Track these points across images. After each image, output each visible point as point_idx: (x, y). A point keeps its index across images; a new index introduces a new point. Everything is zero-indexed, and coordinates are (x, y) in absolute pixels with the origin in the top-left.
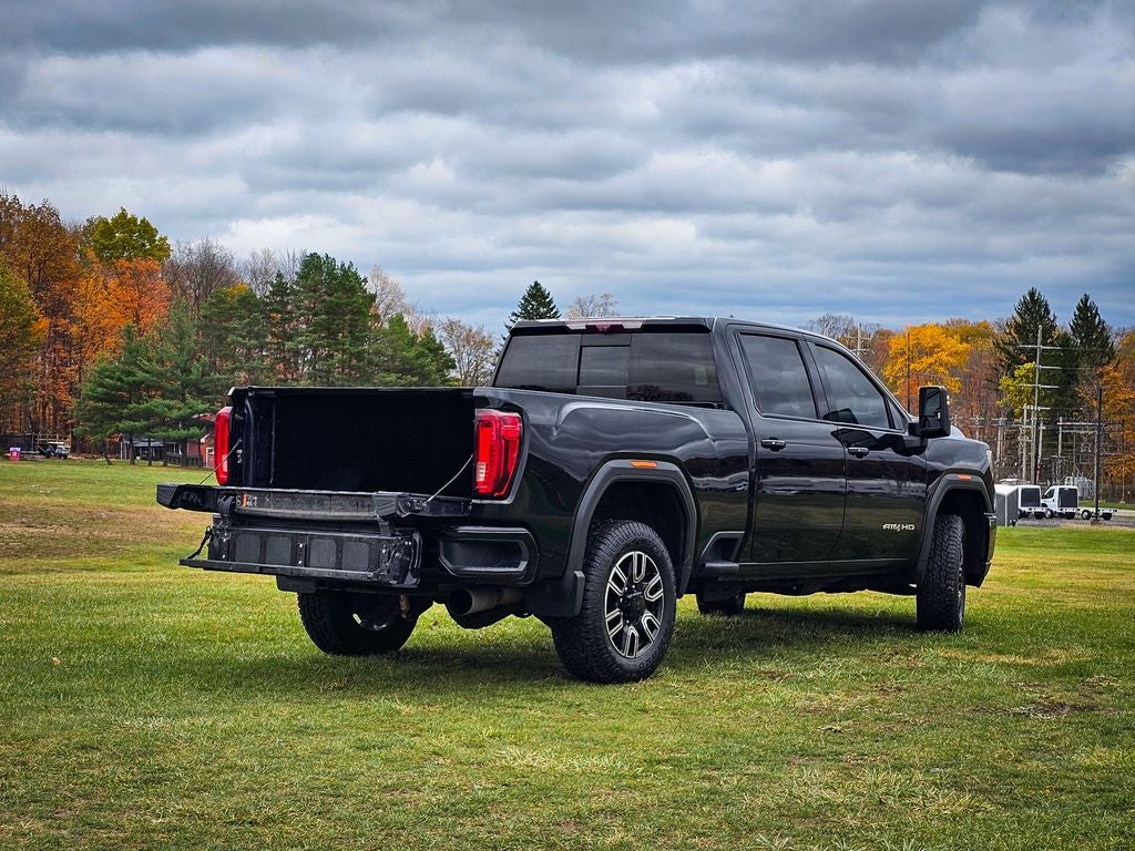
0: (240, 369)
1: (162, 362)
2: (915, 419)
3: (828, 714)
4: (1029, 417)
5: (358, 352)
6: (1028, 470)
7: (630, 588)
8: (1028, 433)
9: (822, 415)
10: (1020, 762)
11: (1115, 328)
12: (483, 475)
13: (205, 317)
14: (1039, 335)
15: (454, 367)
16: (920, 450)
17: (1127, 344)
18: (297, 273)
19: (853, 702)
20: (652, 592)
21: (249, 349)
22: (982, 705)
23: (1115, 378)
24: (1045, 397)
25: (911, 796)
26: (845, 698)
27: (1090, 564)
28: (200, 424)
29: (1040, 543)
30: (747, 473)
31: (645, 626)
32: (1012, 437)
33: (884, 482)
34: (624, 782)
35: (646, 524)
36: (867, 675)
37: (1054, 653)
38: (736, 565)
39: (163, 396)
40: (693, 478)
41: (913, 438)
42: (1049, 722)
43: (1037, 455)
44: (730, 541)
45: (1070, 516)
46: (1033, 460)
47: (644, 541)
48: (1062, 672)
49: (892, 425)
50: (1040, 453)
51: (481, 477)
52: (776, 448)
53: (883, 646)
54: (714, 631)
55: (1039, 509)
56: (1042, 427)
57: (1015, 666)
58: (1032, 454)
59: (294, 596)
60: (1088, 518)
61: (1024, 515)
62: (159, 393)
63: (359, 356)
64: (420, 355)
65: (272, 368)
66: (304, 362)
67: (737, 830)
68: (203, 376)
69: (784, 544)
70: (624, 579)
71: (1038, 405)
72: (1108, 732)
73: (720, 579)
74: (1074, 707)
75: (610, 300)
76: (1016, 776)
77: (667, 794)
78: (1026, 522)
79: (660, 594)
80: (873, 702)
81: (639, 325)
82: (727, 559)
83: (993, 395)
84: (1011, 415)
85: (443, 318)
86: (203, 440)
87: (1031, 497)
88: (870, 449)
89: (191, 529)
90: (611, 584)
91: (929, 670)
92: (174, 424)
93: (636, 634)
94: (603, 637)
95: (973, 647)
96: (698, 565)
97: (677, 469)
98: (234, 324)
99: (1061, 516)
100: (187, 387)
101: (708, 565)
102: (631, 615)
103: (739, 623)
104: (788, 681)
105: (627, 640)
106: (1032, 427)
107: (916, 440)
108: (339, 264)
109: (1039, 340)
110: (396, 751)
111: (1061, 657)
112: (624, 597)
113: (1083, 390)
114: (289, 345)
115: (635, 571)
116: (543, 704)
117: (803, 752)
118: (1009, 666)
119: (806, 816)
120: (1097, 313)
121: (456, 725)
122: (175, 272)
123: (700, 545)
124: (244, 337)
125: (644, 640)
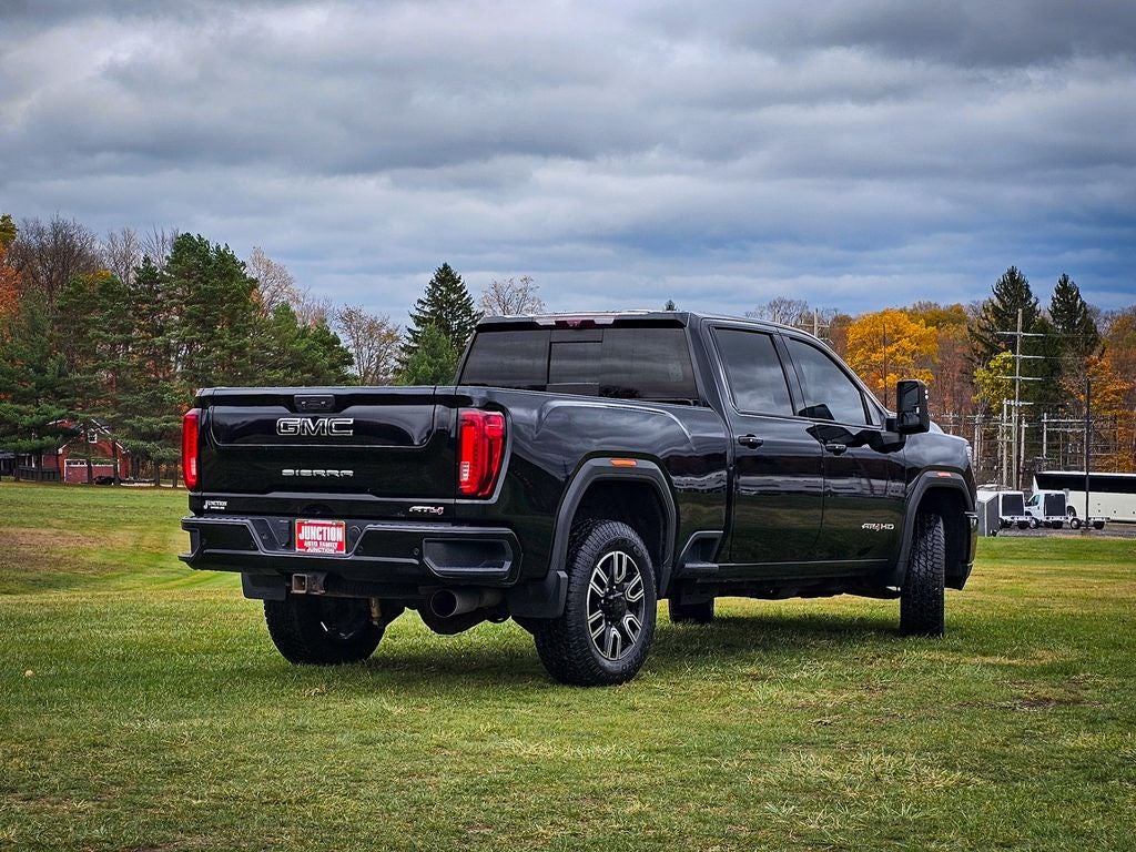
0: (103, 367)
1: (13, 361)
2: (893, 415)
3: (817, 709)
4: (1009, 414)
5: (239, 347)
6: (1010, 475)
7: (611, 589)
8: (1009, 433)
9: (798, 411)
10: (1008, 746)
11: (1103, 311)
12: (467, 475)
13: (61, 308)
14: (1020, 319)
15: (351, 363)
16: (900, 446)
17: (1117, 330)
18: (167, 258)
19: (839, 699)
20: (633, 593)
21: (114, 345)
22: (969, 702)
23: (1103, 368)
24: (1026, 391)
25: (904, 774)
26: (832, 696)
27: (1080, 574)
28: (55, 432)
29: (1024, 555)
30: (725, 473)
31: (627, 627)
32: (990, 437)
33: (856, 480)
34: (630, 766)
35: (626, 523)
36: (852, 675)
37: (1039, 654)
38: (716, 565)
39: (13, 401)
40: (673, 478)
41: (891, 434)
42: (1036, 714)
43: (1019, 457)
44: (710, 541)
45: (1058, 525)
46: (1015, 462)
47: (624, 540)
48: (1048, 671)
49: (869, 421)
50: (1022, 455)
51: (465, 476)
52: (754, 445)
53: (866, 650)
54: (687, 639)
55: (1022, 518)
56: (1024, 425)
57: (1001, 667)
58: (1014, 456)
59: (260, 603)
60: (1078, 527)
61: (1006, 525)
62: (10, 396)
63: (240, 351)
64: (311, 347)
65: (140, 366)
66: (178, 359)
67: (745, 802)
68: (60, 376)
69: (760, 545)
70: (605, 580)
71: (1019, 400)
72: (1093, 721)
73: (698, 581)
74: (1060, 702)
75: (531, 284)
76: (1004, 757)
77: (673, 775)
78: (1007, 533)
79: (641, 594)
80: (860, 699)
81: (611, 321)
82: (705, 560)
83: (969, 390)
84: (988, 412)
85: (339, 307)
86: (60, 451)
87: (1013, 505)
88: (848, 445)
89: (57, 553)
90: (593, 585)
91: (914, 671)
92: (27, 432)
93: (619, 636)
94: (586, 641)
95: (957, 650)
96: (678, 566)
97: (656, 467)
98: (94, 316)
99: (1048, 525)
100: (41, 389)
101: (688, 565)
102: (613, 617)
103: (712, 630)
104: (773, 682)
105: (609, 642)
106: (1013, 425)
107: (894, 437)
108: (213, 246)
109: (1019, 326)
110: (402, 745)
111: (1048, 658)
112: (605, 598)
113: (1068, 382)
114: (159, 340)
115: (616, 572)
116: (530, 705)
117: (797, 741)
118: (993, 666)
119: (807, 791)
120: (1078, 295)
121: (452, 723)
122: (25, 255)
123: (679, 547)
124: (107, 332)
125: (626, 640)
